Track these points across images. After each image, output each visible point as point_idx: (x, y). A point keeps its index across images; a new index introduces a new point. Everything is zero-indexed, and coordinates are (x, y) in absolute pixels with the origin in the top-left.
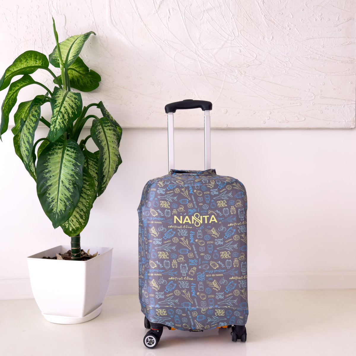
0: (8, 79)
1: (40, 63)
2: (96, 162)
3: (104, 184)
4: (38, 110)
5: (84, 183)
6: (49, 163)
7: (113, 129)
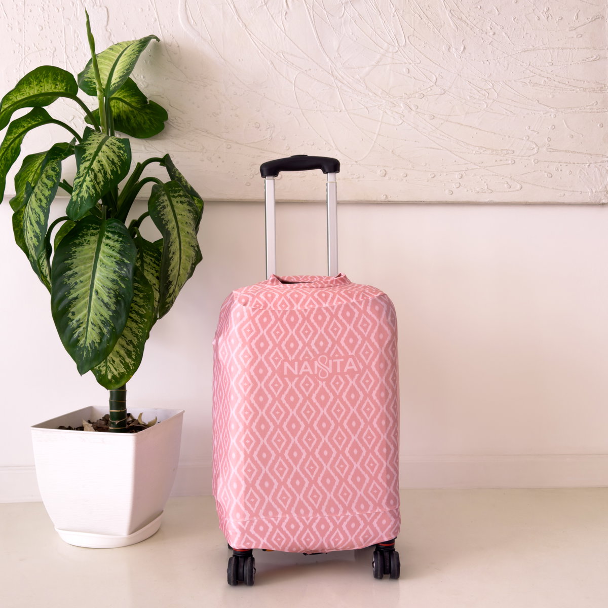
0: (6, 114)
1: (63, 88)
2: (156, 258)
3: (170, 296)
4: (57, 168)
5: (136, 295)
6: (74, 260)
7: (188, 201)
